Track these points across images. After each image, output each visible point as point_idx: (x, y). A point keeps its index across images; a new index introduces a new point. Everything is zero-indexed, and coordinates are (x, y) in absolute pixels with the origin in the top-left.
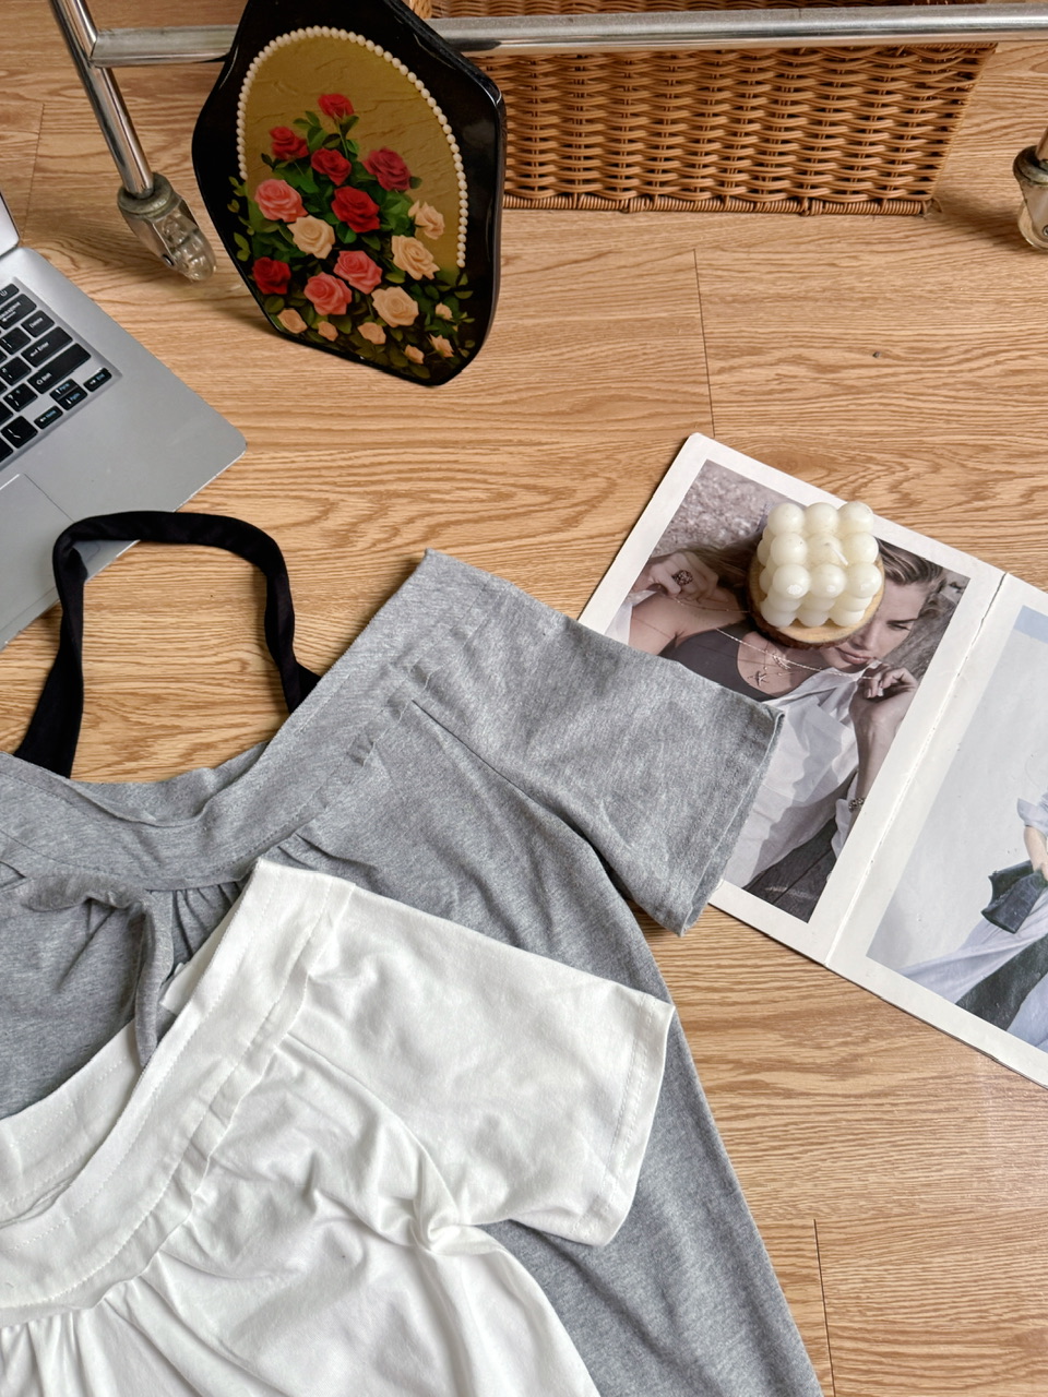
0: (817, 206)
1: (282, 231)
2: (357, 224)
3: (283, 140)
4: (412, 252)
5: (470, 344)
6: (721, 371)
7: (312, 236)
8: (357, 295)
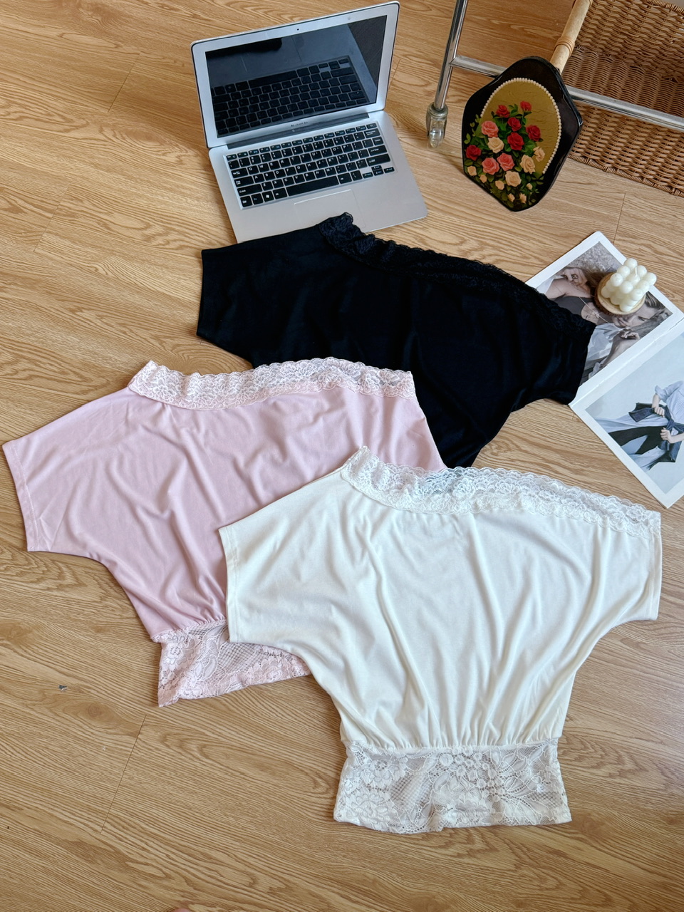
0: (677, 192)
1: (485, 139)
2: (513, 146)
3: (502, 109)
4: (528, 162)
5: (534, 201)
6: (619, 240)
7: (496, 144)
8: (501, 171)
